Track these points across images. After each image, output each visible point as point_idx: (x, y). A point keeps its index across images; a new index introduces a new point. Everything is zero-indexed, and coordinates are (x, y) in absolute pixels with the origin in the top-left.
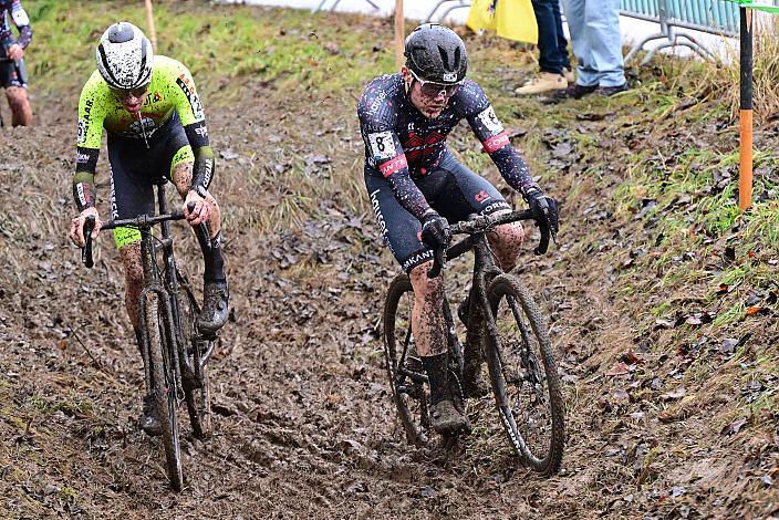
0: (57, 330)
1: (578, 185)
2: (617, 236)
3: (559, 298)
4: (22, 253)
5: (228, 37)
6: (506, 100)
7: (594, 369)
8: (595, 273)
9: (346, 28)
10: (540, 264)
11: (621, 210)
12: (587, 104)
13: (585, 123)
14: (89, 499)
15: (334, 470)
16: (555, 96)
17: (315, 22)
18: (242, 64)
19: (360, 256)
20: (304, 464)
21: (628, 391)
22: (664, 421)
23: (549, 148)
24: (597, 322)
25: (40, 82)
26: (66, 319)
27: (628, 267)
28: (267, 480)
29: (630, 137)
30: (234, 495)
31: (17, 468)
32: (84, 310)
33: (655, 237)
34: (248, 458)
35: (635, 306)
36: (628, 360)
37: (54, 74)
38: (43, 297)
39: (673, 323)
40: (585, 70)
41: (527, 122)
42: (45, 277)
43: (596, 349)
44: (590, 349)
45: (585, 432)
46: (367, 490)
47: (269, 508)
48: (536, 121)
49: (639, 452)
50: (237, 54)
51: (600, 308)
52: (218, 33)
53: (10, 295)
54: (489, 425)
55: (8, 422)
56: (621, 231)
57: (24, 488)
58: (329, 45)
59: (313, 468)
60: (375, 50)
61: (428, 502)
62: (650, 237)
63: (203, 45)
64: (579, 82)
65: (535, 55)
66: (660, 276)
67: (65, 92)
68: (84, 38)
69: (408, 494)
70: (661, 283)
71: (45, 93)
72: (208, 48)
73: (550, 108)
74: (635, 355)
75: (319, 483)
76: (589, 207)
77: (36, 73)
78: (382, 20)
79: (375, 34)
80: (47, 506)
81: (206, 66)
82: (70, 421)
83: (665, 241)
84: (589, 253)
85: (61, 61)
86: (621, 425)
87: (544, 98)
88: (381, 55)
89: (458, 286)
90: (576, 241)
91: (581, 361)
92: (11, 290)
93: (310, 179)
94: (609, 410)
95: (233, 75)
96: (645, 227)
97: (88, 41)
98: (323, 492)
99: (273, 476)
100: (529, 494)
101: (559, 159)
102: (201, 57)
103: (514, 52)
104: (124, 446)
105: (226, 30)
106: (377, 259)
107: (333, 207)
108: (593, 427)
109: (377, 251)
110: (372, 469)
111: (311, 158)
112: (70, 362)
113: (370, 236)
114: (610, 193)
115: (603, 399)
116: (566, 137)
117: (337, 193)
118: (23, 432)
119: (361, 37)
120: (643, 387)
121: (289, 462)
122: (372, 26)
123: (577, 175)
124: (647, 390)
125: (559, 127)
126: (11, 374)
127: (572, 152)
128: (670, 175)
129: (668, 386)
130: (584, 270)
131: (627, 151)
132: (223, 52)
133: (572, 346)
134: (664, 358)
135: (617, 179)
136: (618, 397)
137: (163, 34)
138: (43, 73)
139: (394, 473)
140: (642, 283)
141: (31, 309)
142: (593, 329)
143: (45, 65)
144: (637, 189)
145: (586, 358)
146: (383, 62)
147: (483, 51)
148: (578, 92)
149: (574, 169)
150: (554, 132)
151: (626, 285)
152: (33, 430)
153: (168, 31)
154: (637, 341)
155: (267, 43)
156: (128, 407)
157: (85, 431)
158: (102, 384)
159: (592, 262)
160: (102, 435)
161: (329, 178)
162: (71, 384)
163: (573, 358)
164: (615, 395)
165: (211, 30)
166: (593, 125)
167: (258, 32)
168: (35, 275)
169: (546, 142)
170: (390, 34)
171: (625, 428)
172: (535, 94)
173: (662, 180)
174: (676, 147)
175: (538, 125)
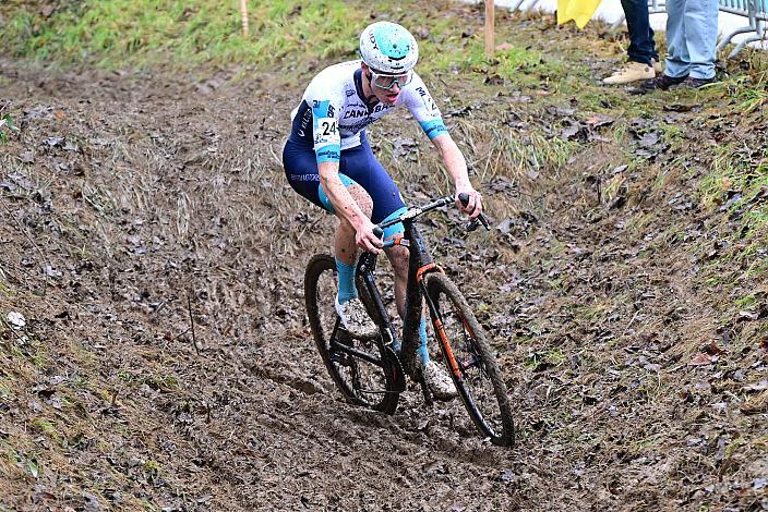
0: (144, 305)
1: (663, 176)
2: (701, 227)
3: (643, 287)
4: (111, 227)
5: (319, 19)
6: (594, 89)
7: (676, 359)
8: (679, 263)
9: (436, 14)
10: (624, 253)
11: (707, 201)
12: (674, 96)
13: (672, 114)
14: (173, 472)
15: (416, 451)
16: (642, 86)
17: (406, 7)
18: (332, 46)
19: (445, 240)
20: (386, 444)
21: (710, 381)
22: (745, 413)
23: (636, 138)
24: (681, 312)
25: (132, 58)
26: (153, 294)
27: (713, 257)
28: (349, 459)
29: (717, 129)
30: (314, 473)
31: (102, 440)
32: (171, 285)
33: (739, 229)
34: (330, 436)
35: (719, 297)
36: (711, 350)
37: (146, 51)
38: (131, 271)
39: (756, 315)
40: (673, 61)
41: (614, 112)
42: (133, 252)
43: (679, 339)
44: (673, 338)
45: (667, 421)
46: (447, 472)
47: (350, 486)
48: (623, 111)
49: (720, 443)
50: (327, 36)
51: (682, 298)
52: (308, 15)
53: (99, 268)
54: (570, 412)
55: (94, 394)
56: (706, 222)
57: (109, 460)
58: (418, 29)
59: (395, 448)
60: (464, 36)
61: (508, 486)
62: (735, 229)
63: (294, 26)
64: (667, 73)
65: (624, 44)
66: (744, 268)
67: (157, 69)
68: (176, 17)
69: (489, 478)
70: (745, 275)
71: (137, 70)
72: (299, 29)
73: (638, 98)
74: (718, 346)
75: (401, 464)
76: (674, 197)
77: (128, 49)
78: (471, 6)
79: (464, 20)
80: (130, 478)
81: (296, 47)
82: (155, 395)
83: (749, 234)
84: (674, 242)
85: (153, 38)
86: (703, 415)
87: (632, 88)
88: (471, 41)
89: (542, 272)
90: (661, 231)
91: (663, 350)
92: (100, 263)
93: (398, 163)
94: (691, 399)
95: (323, 57)
96: (730, 219)
97: (180, 20)
98: (405, 472)
99: (354, 455)
100: (609, 481)
101: (645, 149)
102: (292, 38)
103: (602, 42)
104: (208, 421)
105: (317, 13)
106: (462, 242)
107: (420, 190)
108: (674, 416)
109: (462, 235)
110: (452, 451)
111: (399, 141)
112: (156, 336)
113: (455, 219)
114: (696, 184)
115: (685, 389)
116: (652, 128)
117: (424, 177)
118: (108, 404)
119: (450, 23)
120: (725, 378)
121: (370, 441)
122: (462, 13)
123: (663, 165)
124: (730, 381)
125: (645, 117)
126: (97, 346)
127: (659, 142)
128: (756, 167)
129: (750, 378)
130: (667, 260)
131: (713, 142)
132: (315, 34)
133: (654, 335)
134: (747, 350)
135: (703, 170)
136: (700, 387)
137: (255, 15)
138: (135, 50)
139: (474, 456)
140: (726, 274)
141: (119, 282)
142: (676, 318)
143: (137, 42)
144: (723, 181)
145: (670, 347)
146: (472, 48)
147: (571, 40)
148: (665, 83)
149: (660, 159)
150: (641, 122)
151: (711, 275)
152: (119, 403)
153: (260, 11)
154: (720, 332)
155: (357, 26)
156: (213, 382)
157: (170, 405)
158: (187, 359)
159: (677, 252)
160: (187, 409)
161: (416, 161)
162: (157, 359)
163: (655, 347)
164: (697, 385)
165: (303, 12)
166: (680, 116)
167: (348, 15)
168: (124, 250)
169: (633, 132)
170: (479, 21)
171: (706, 419)
172: (623, 84)
173: (748, 173)
174: (762, 140)
175: (624, 115)
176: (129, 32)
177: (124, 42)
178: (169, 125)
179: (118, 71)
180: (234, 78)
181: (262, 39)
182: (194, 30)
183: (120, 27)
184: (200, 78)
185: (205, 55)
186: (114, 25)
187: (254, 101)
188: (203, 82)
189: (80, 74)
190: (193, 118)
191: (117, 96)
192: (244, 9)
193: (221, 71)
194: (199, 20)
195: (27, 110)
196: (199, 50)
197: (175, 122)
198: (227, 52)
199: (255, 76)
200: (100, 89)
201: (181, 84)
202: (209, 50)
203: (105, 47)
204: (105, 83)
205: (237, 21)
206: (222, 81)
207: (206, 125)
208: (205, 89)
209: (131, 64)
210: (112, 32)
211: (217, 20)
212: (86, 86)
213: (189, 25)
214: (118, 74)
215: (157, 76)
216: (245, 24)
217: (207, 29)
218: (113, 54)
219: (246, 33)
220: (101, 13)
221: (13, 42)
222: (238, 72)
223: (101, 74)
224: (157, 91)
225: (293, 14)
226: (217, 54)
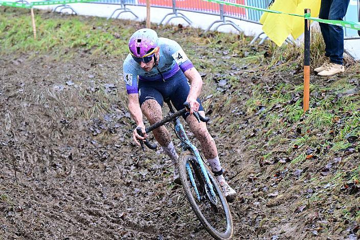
5: (69, 30)
6: (197, 60)
9: (123, 26)
13: (233, 71)
17: (109, 24)
18: (75, 42)
19: (130, 131)
23: (216, 82)
30: (71, 238)
32: (3, 153)
34: (78, 221)
48: (210, 70)
50: (73, 38)
52: (64, 28)
58: (115, 34)
63: (58, 33)
69: (152, 239)
72: (60, 34)
75: (111, 233)
78: (140, 23)
81: (59, 43)
93: (107, 95)
95: (71, 47)
97: (4, 31)
101: (221, 87)
102: (57, 39)
104: (22, 215)
105: (68, 27)
107: (117, 108)
111: (107, 85)
117: (119, 102)
122: (135, 26)
125: (221, 73)
132: (67, 36)
137: (39, 28)
149: (228, 92)
150: (219, 75)
153: (42, 27)
155: (87, 32)
156: (23, 198)
158: (11, 187)
160: (12, 210)
161: (116, 95)
165: (61, 26)
167: (83, 28)
169: (215, 80)
175: (211, 72)
178: (1, 79)
180: (30, 57)
181: (42, 39)
182: (10, 35)
184: (14, 58)
185: (16, 47)
187: (40, 68)
188: (15, 59)
190: (12, 76)
192: (34, 25)
193: (24, 54)
194: (13, 31)
196: (13, 45)
197: (3, 78)
198: (26, 45)
199: (40, 56)
201: (5, 61)
202: (18, 44)
205: (31, 31)
206: (24, 59)
207: (18, 79)
208: (16, 63)
211: (21, 31)
213: (8, 33)
216: (35, 32)
217: (17, 35)
219: (35, 36)
222: (32, 55)
225: (57, 27)
226: (22, 46)
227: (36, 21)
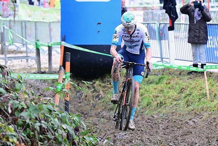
176: (158, 99)
177: (156, 103)
178: (177, 140)
179: (153, 116)
180: (204, 118)
181: (215, 101)
182: (186, 97)
183: (153, 96)
184: (189, 118)
185: (191, 108)
186: (151, 95)
187: (213, 128)
188: (190, 119)
189: (137, 117)
190: (187, 136)
191: (153, 127)
192: (207, 88)
193: (198, 115)
194: (188, 93)
195: (116, 135)
196: (188, 106)
197: (179, 138)
198: (200, 106)
199: (213, 117)
200: (146, 124)
201: (181, 121)
202: (192, 106)
203: (148, 105)
204: (148, 121)
205: (204, 93)
206: (199, 119)
207: (193, 139)
208: (191, 123)
209: (159, 113)
210: (150, 99)
211: (195, 93)
212: (140, 122)
213: (183, 95)
214: (153, 117)
215: (170, 118)
216: (208, 94)
217: (191, 97)
218: (151, 108)
219: (208, 98)
220: (146, 91)
221: (108, 104)
222: (206, 115)
223: (146, 117)
224: (171, 124)
226: (196, 107)
227: (209, 83)
